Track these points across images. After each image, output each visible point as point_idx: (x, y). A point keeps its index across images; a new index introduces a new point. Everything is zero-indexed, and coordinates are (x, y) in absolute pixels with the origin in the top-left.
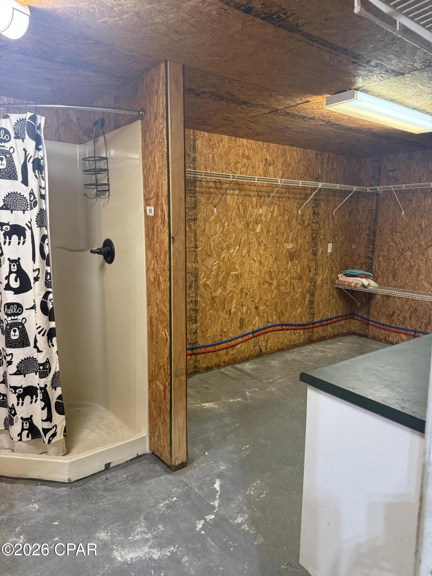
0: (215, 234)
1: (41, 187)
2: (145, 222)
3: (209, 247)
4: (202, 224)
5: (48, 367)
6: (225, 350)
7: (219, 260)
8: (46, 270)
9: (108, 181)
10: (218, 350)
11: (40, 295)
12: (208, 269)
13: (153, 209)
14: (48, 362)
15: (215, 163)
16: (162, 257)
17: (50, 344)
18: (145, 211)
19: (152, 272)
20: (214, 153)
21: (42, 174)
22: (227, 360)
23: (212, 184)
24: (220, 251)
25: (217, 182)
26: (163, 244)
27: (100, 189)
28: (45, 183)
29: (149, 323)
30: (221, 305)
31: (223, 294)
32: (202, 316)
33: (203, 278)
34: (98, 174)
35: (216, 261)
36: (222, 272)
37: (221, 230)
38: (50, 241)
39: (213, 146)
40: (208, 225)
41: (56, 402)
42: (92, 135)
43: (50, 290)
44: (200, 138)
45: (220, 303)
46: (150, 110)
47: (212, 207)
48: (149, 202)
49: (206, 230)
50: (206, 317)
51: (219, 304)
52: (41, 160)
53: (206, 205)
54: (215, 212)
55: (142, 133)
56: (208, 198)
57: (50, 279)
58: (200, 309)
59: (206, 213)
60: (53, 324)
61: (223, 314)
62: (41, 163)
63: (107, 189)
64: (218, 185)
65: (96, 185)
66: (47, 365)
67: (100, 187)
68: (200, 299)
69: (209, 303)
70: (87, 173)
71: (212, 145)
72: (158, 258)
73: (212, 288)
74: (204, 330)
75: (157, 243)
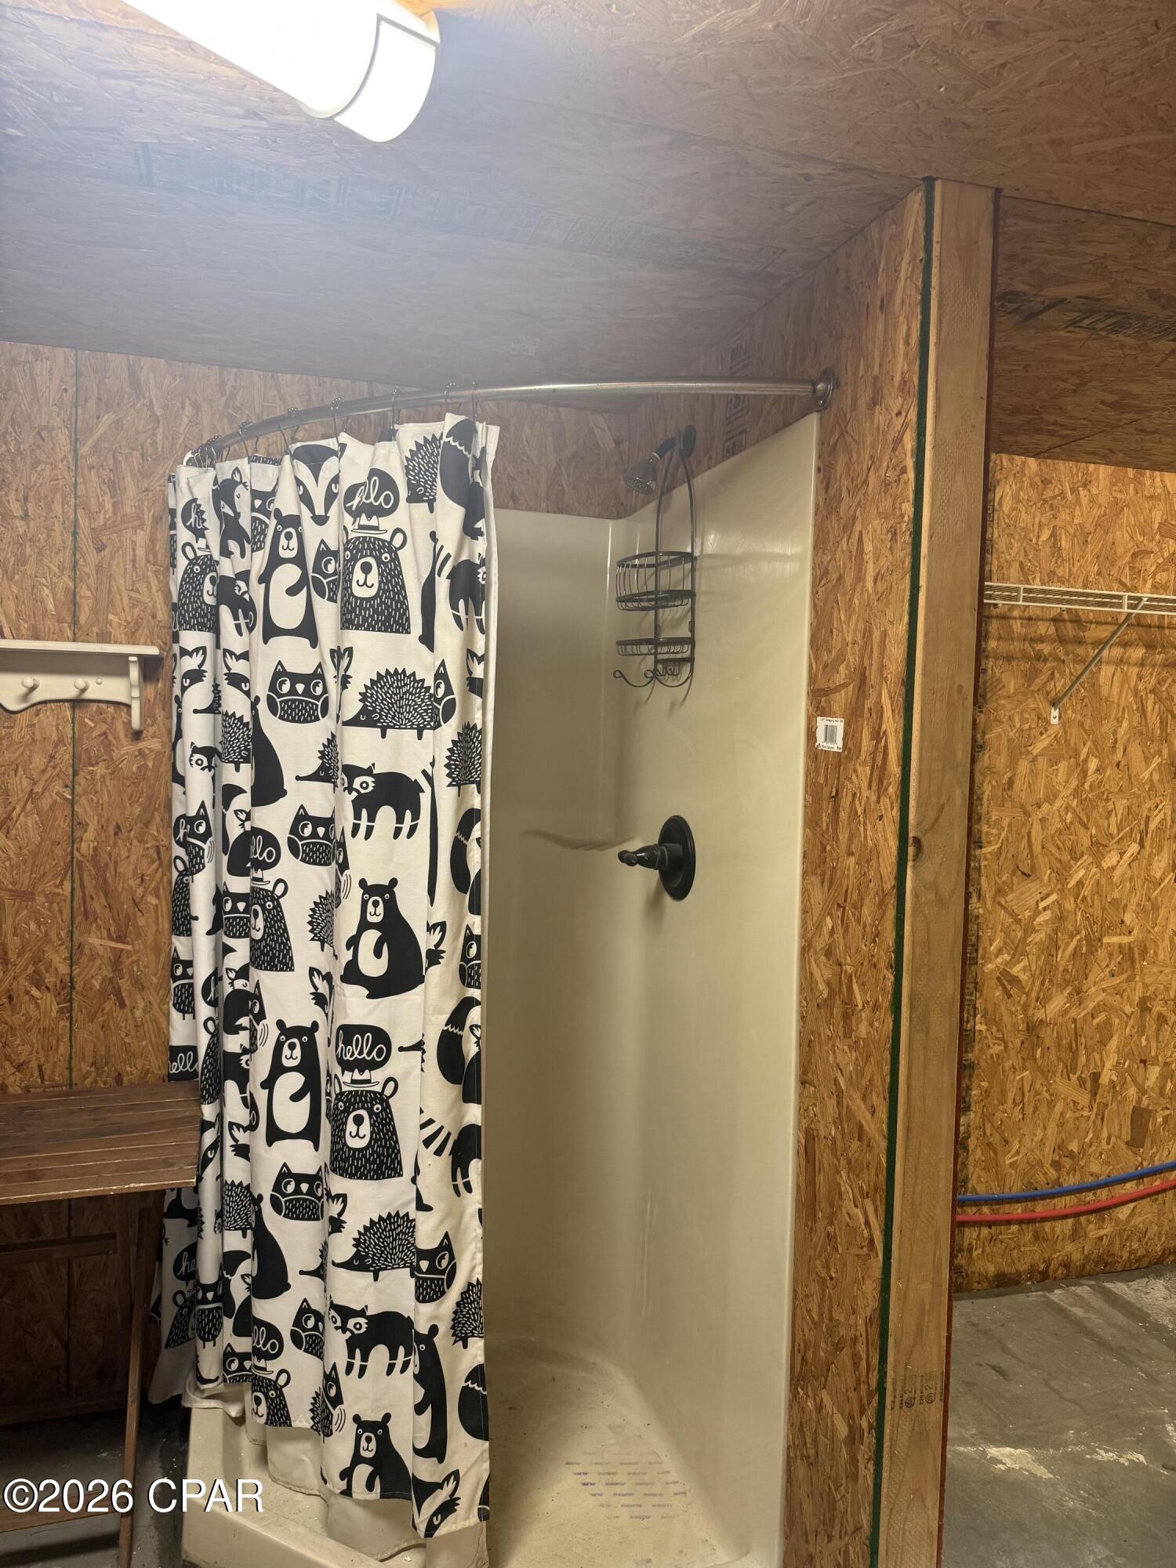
0: (1051, 797)
1: (471, 654)
2: (807, 772)
3: (1024, 842)
4: (1002, 762)
5: (444, 1263)
6: (1070, 1221)
7: (1062, 890)
8: (468, 927)
9: (692, 630)
10: (1043, 1219)
11: (441, 1013)
12: (1018, 921)
13: (839, 725)
14: (446, 1246)
15: (1061, 556)
16: (865, 911)
17: (460, 1182)
18: (811, 735)
19: (823, 958)
20: (1057, 523)
21: (478, 613)
22: (1077, 1257)
23: (1043, 628)
24: (1066, 857)
25: (1063, 621)
26: (874, 863)
27: (666, 656)
28: (486, 643)
29: (802, 1151)
30: (1063, 1055)
31: (1073, 1013)
32: (990, 1087)
33: (999, 952)
34: (664, 607)
35: (1048, 895)
36: (1072, 936)
37: (1074, 783)
38: (488, 829)
39: (1055, 502)
40: (1023, 766)
41: (465, 1390)
42: (653, 485)
43: (475, 993)
44: (1011, 479)
45: (1059, 1046)
46: (857, 369)
47: (1041, 703)
48: (828, 702)
49: (1017, 784)
50: (1003, 1093)
51: (1053, 1050)
52: (480, 566)
53: (1020, 697)
54: (1055, 721)
55: (819, 457)
56: (1030, 676)
57: (478, 956)
58: (983, 1064)
59: (1018, 725)
60: (474, 1114)
61: (1067, 1089)
62: (480, 576)
63: (687, 655)
64: (1070, 630)
65: (655, 642)
66: (443, 1257)
67: (665, 649)
68: (983, 1028)
69: (1018, 1042)
70: (630, 605)
71: (1052, 498)
72: (849, 912)
73: (1031, 990)
74: (996, 1139)
75: (850, 854)
